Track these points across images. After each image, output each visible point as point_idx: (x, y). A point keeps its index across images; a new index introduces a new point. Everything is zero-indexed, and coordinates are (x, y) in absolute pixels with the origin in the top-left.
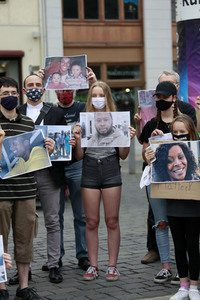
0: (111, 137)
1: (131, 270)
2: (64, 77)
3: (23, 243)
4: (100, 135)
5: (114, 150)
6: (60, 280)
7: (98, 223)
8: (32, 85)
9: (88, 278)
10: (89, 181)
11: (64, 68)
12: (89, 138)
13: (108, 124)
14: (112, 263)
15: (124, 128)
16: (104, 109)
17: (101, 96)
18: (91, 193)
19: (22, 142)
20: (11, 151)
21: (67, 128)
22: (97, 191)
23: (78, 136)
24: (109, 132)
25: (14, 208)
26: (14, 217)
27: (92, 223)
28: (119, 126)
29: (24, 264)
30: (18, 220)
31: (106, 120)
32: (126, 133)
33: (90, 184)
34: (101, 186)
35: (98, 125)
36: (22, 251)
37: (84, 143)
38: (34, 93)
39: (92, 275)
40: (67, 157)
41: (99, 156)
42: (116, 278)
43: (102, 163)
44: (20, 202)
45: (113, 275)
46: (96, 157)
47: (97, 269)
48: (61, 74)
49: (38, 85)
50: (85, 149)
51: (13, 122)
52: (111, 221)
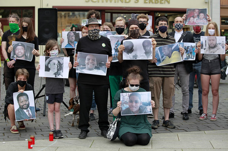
0: (216, 49)
1: (224, 117)
2: (195, 19)
3: (167, 98)
4: (210, 47)
5: (218, 56)
6: (188, 119)
7: (208, 92)
8: (178, 21)
9: (201, 119)
10: (205, 71)
11: (196, 15)
12: (205, 49)
13: (214, 42)
14: (214, 112)
15: (222, 45)
16: (214, 35)
17: (213, 29)
18: (205, 77)
19: (168, 49)
20: (162, 53)
21: (193, 44)
22: (208, 76)
23: (199, 48)
24: (215, 46)
25: (163, 81)
26: (163, 85)
27: (205, 92)
28: (220, 44)
29: (167, 108)
30: (165, 87)
31: (213, 40)
32: (223, 47)
33: (205, 72)
34: (210, 74)
35: (210, 43)
36: (166, 102)
37: (202, 52)
38: (178, 25)
39: (203, 117)
40: (193, 59)
41: (210, 59)
42: (215, 120)
43: (211, 62)
44: (166, 78)
45: (214, 118)
46: (208, 59)
47: (206, 115)
48: (194, 18)
49: (180, 21)
50: (203, 54)
51: (164, 39)
52: (214, 92)
